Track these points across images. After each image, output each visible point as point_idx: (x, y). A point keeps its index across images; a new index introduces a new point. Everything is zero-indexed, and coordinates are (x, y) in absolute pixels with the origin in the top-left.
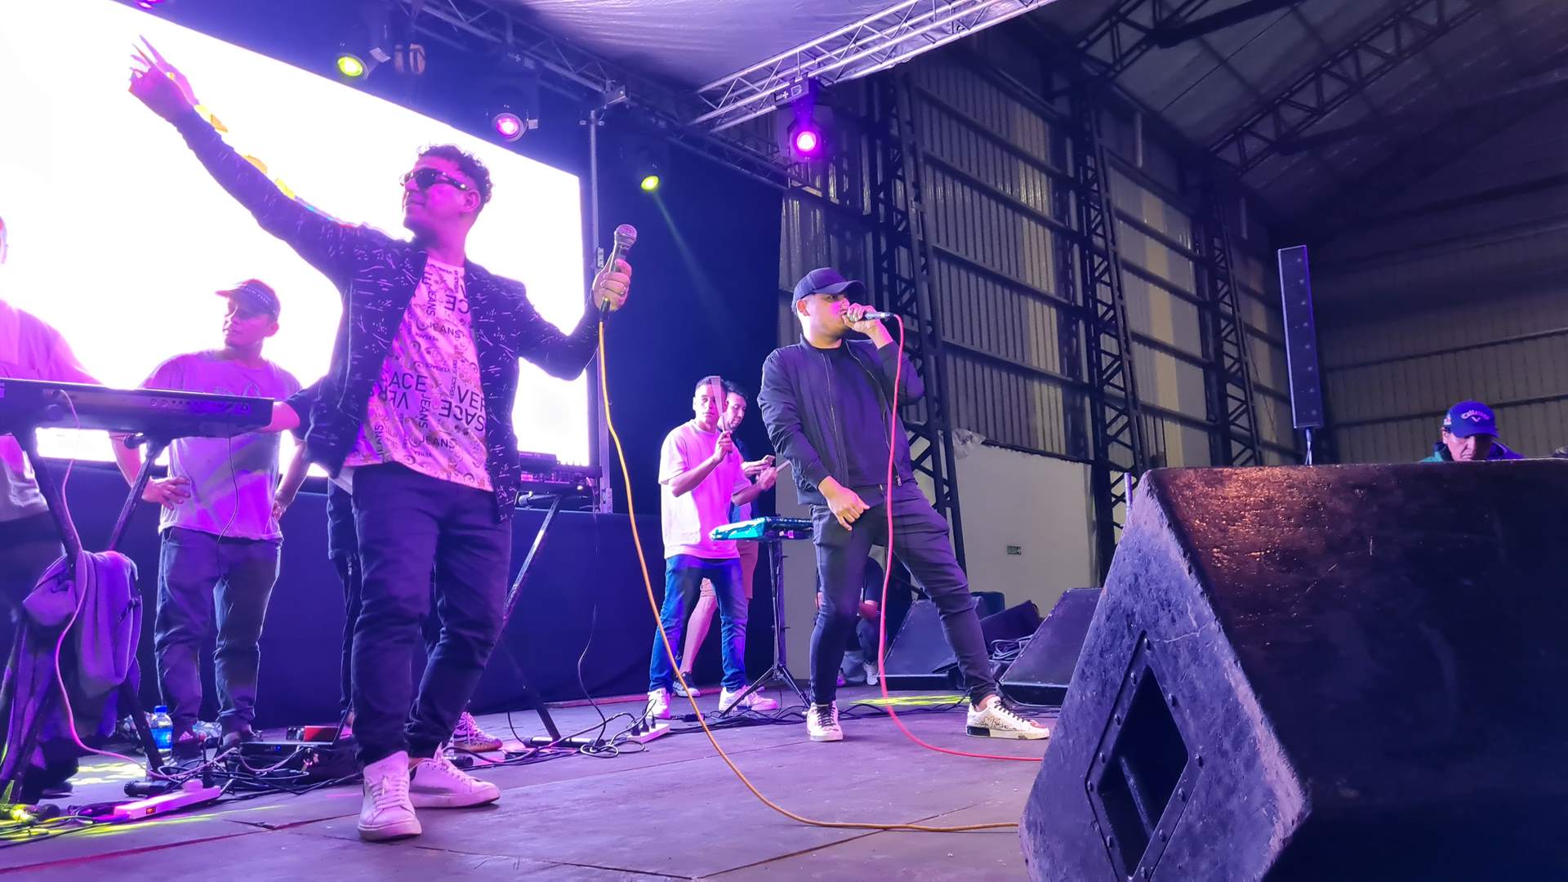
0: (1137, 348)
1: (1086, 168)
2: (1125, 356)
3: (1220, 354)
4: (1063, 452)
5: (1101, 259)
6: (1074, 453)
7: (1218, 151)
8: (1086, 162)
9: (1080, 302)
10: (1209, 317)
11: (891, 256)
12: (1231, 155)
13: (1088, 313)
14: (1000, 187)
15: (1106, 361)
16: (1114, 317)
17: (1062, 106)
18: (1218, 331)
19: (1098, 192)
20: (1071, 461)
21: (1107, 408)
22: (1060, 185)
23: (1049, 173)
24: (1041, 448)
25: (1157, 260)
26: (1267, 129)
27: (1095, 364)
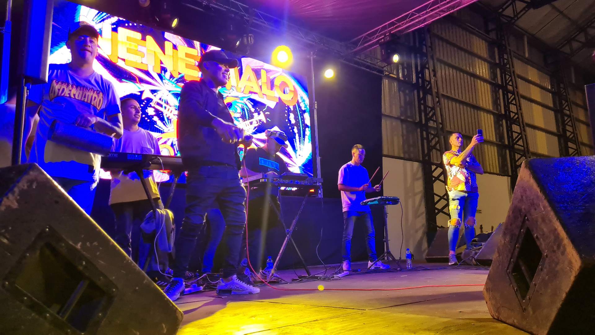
0: (528, 130)
1: (504, 59)
2: (523, 133)
3: (565, 130)
4: (498, 172)
5: (511, 95)
6: (503, 172)
7: (561, 48)
8: (503, 56)
9: (503, 112)
10: (559, 116)
11: (424, 98)
12: (567, 49)
13: (506, 116)
14: (468, 69)
15: (515, 135)
16: (518, 118)
17: (493, 35)
18: (563, 121)
19: (509, 68)
20: (501, 176)
21: (516, 154)
22: (493, 66)
23: (488, 62)
24: (489, 171)
25: (535, 93)
26: (582, 38)
27: (510, 137)
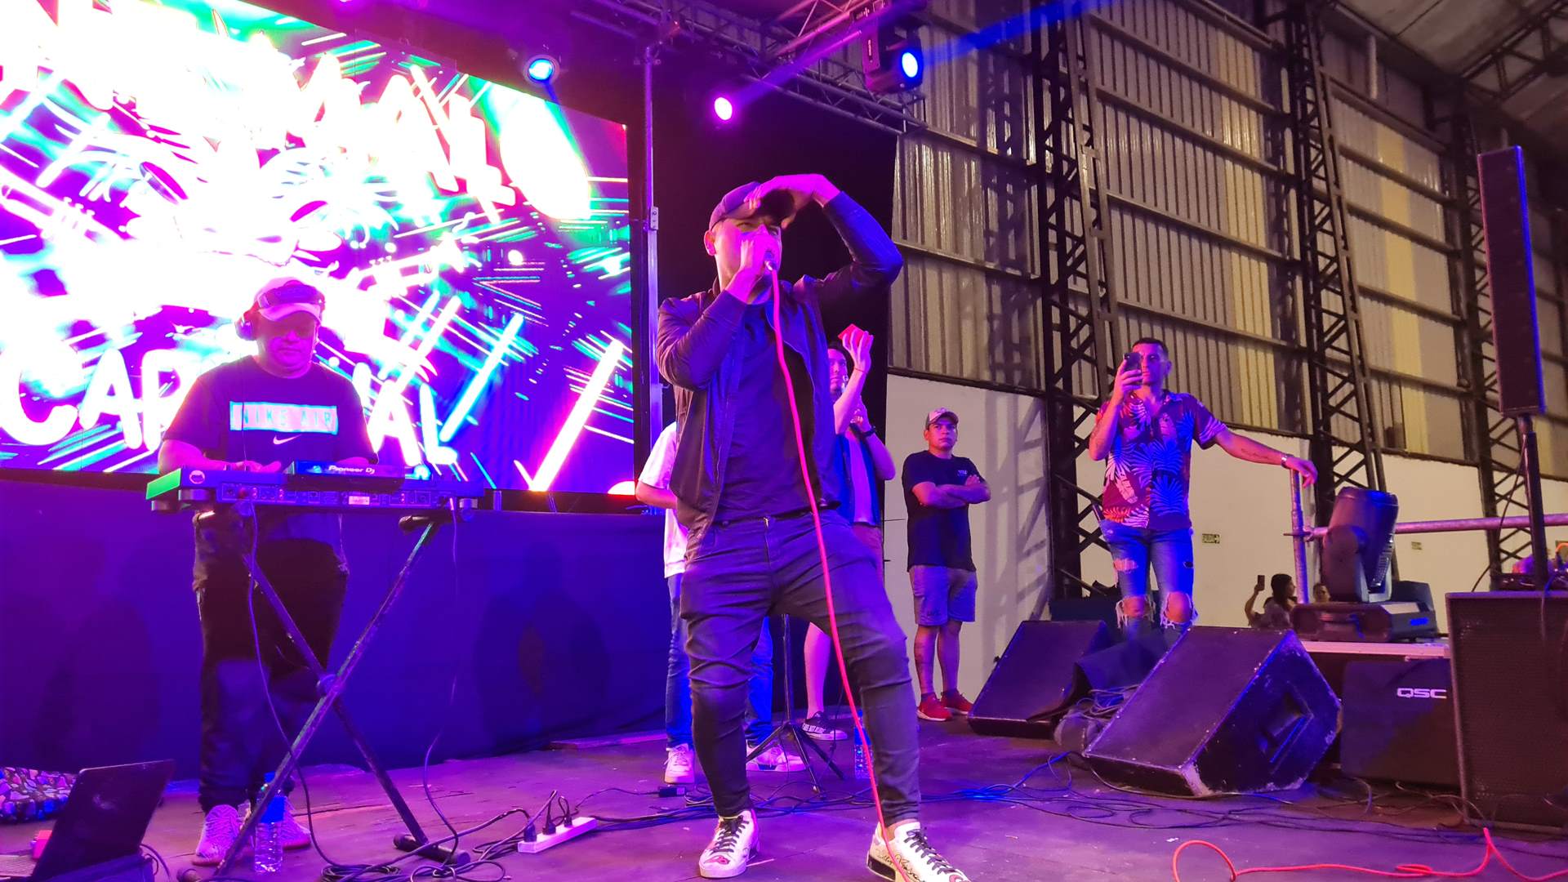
0: (1363, 303)
1: (1305, 102)
2: (1350, 314)
3: (1473, 309)
4: (1275, 426)
5: (1323, 205)
6: (1290, 425)
7: (1473, 75)
8: (1304, 93)
9: (1297, 256)
10: (1460, 267)
11: (1058, 207)
12: (1489, 80)
13: (1307, 268)
14: (1209, 133)
15: (1328, 321)
16: (1338, 271)
17: (1277, 33)
18: (1471, 283)
19: (1319, 128)
20: (1283, 436)
21: (1330, 376)
22: (1273, 123)
23: (1260, 110)
24: (1247, 422)
25: (1395, 203)
26: (1533, 46)
27: (1314, 325)
